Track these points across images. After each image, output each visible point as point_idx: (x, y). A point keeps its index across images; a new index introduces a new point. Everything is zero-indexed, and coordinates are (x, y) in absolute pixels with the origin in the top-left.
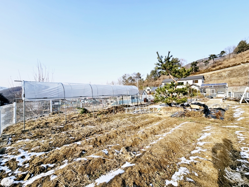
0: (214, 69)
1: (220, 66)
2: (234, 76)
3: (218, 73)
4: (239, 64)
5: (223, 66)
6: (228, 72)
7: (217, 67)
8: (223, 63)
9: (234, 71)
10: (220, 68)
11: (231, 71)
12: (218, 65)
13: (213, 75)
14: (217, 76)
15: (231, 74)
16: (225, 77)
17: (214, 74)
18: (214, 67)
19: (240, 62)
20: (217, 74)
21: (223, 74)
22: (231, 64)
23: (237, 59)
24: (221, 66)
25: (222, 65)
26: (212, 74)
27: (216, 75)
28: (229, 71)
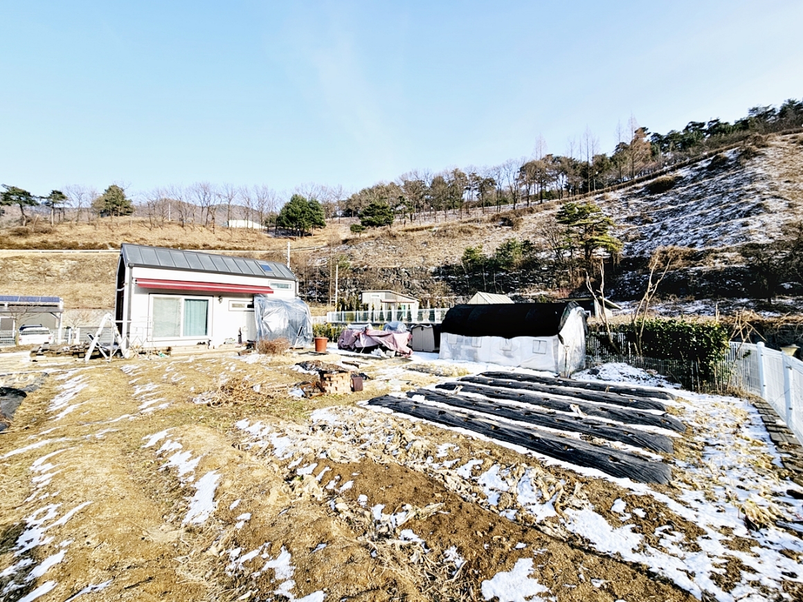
0: (23, 241)
1: (44, 237)
2: (87, 279)
3: (35, 260)
4: (103, 247)
5: (55, 240)
6: (70, 262)
7: (35, 239)
8: (56, 231)
9: (88, 263)
10: (45, 246)
11: (80, 261)
12: (38, 232)
13: (14, 262)
14: (32, 268)
15: (78, 270)
16: (58, 276)
17: (20, 261)
18: (20, 234)
19: (106, 242)
20: (30, 262)
21: (54, 268)
22: (80, 242)
23: (99, 231)
24: (50, 239)
25: (54, 236)
26: (12, 259)
27: (28, 267)
28: (72, 260)
